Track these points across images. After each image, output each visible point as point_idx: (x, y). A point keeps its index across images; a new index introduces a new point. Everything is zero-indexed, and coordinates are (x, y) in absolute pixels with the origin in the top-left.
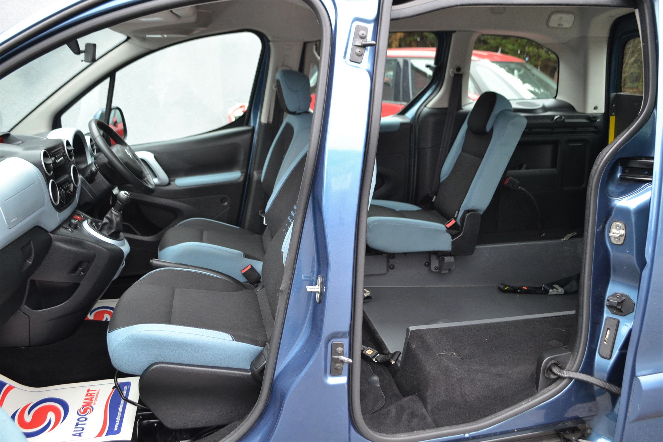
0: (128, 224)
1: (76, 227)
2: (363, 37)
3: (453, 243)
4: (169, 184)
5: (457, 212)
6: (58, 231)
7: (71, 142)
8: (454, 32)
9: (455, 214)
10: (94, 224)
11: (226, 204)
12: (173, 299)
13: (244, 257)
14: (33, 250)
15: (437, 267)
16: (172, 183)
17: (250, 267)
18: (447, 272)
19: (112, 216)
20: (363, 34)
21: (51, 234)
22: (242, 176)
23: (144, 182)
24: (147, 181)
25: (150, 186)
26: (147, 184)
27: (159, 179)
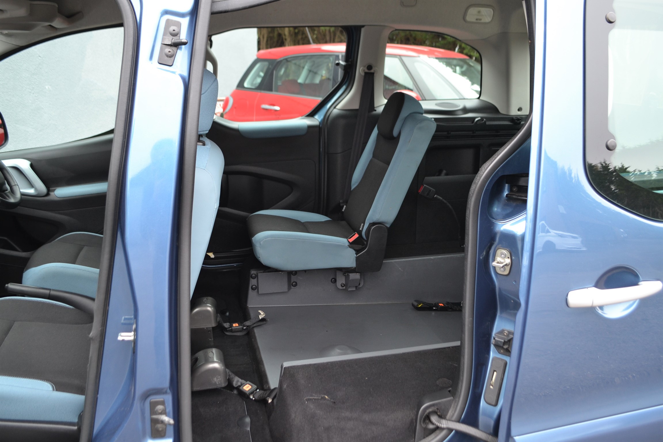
0: (6, 238)
2: (175, 34)
3: (357, 259)
4: (48, 194)
5: (362, 224)
8: (363, 26)
9: (360, 227)
15: (344, 284)
16: (52, 193)
18: (354, 289)
20: (174, 30)
23: (5, 196)
24: (9, 194)
25: (12, 200)
26: (7, 198)
27: (36, 189)
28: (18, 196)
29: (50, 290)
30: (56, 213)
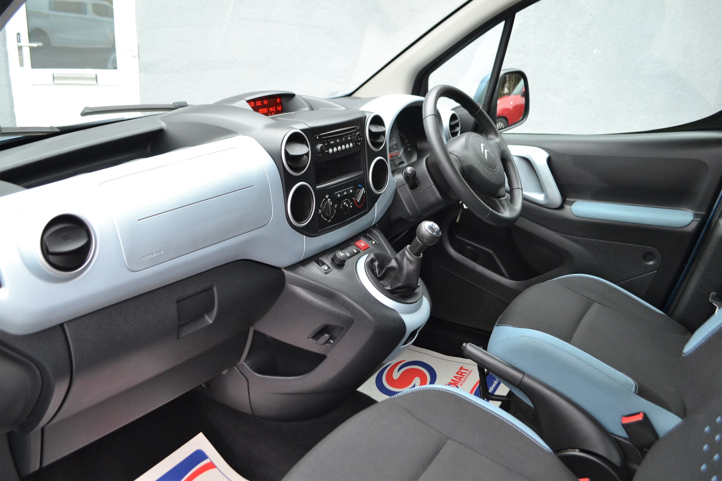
0: (491, 252)
1: (340, 264)
4: (561, 207)
6: (302, 267)
7: (389, 121)
10: (376, 263)
11: (651, 263)
12: (424, 471)
13: (635, 393)
14: (216, 301)
16: (567, 207)
17: (640, 418)
19: (403, 259)
21: (285, 271)
22: (693, 221)
23: (499, 204)
24: (505, 203)
25: (506, 214)
26: (501, 208)
27: (546, 196)
28: (518, 205)
29: (524, 373)
30: (565, 237)
